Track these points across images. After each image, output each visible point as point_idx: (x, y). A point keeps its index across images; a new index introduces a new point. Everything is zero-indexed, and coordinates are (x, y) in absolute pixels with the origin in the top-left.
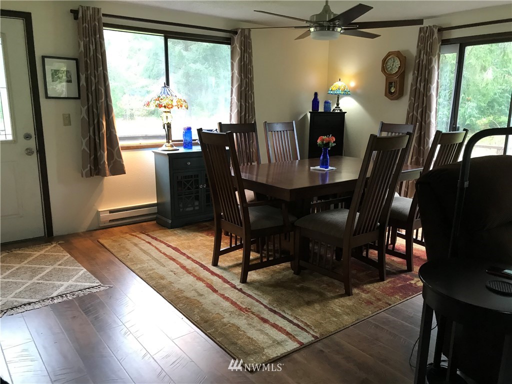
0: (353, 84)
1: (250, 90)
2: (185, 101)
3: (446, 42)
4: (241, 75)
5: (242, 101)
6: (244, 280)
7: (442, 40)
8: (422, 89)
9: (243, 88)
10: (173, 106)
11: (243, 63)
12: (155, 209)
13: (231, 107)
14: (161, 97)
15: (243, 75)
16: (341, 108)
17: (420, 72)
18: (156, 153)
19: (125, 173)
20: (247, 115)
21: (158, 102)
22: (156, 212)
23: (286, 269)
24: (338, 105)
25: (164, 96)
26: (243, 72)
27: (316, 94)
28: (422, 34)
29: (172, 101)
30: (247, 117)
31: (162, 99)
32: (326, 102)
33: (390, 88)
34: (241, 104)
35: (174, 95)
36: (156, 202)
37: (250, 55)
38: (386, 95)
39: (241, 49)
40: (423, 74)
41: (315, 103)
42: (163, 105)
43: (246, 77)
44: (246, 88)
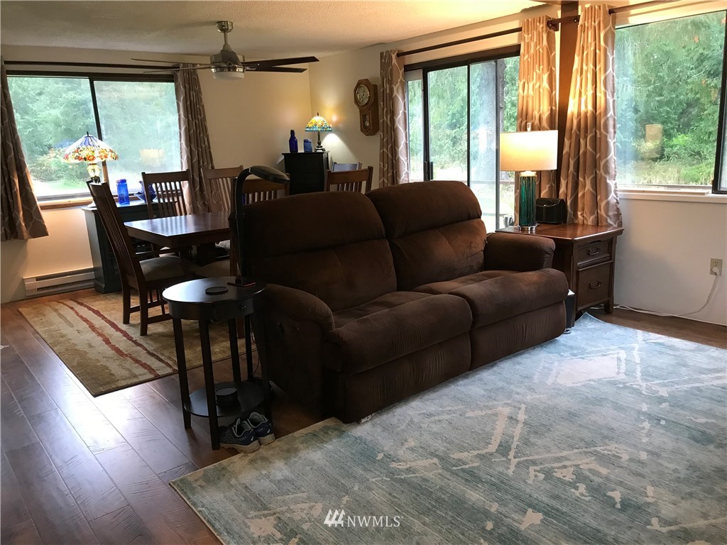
0: (334, 118)
1: (201, 132)
2: (111, 151)
3: (409, 68)
4: (188, 117)
5: (192, 146)
6: (144, 332)
7: (405, 66)
8: (389, 123)
9: (192, 131)
10: (94, 157)
11: (189, 103)
12: (92, 275)
13: (181, 153)
14: (81, 149)
15: (190, 116)
16: (323, 147)
17: (385, 103)
18: (86, 211)
19: (47, 235)
20: (201, 161)
21: (77, 154)
22: (94, 277)
23: (195, 323)
24: (319, 143)
25: (84, 146)
26: (190, 112)
27: (292, 132)
28: (383, 60)
29: (93, 151)
30: (201, 164)
31: (81, 151)
32: (306, 141)
33: (364, 122)
34: (191, 150)
35: (97, 145)
36: (92, 267)
37: (199, 92)
38: (361, 130)
39: (185, 87)
40: (388, 106)
41: (293, 142)
42: (83, 157)
43: (194, 117)
44: (197, 131)
